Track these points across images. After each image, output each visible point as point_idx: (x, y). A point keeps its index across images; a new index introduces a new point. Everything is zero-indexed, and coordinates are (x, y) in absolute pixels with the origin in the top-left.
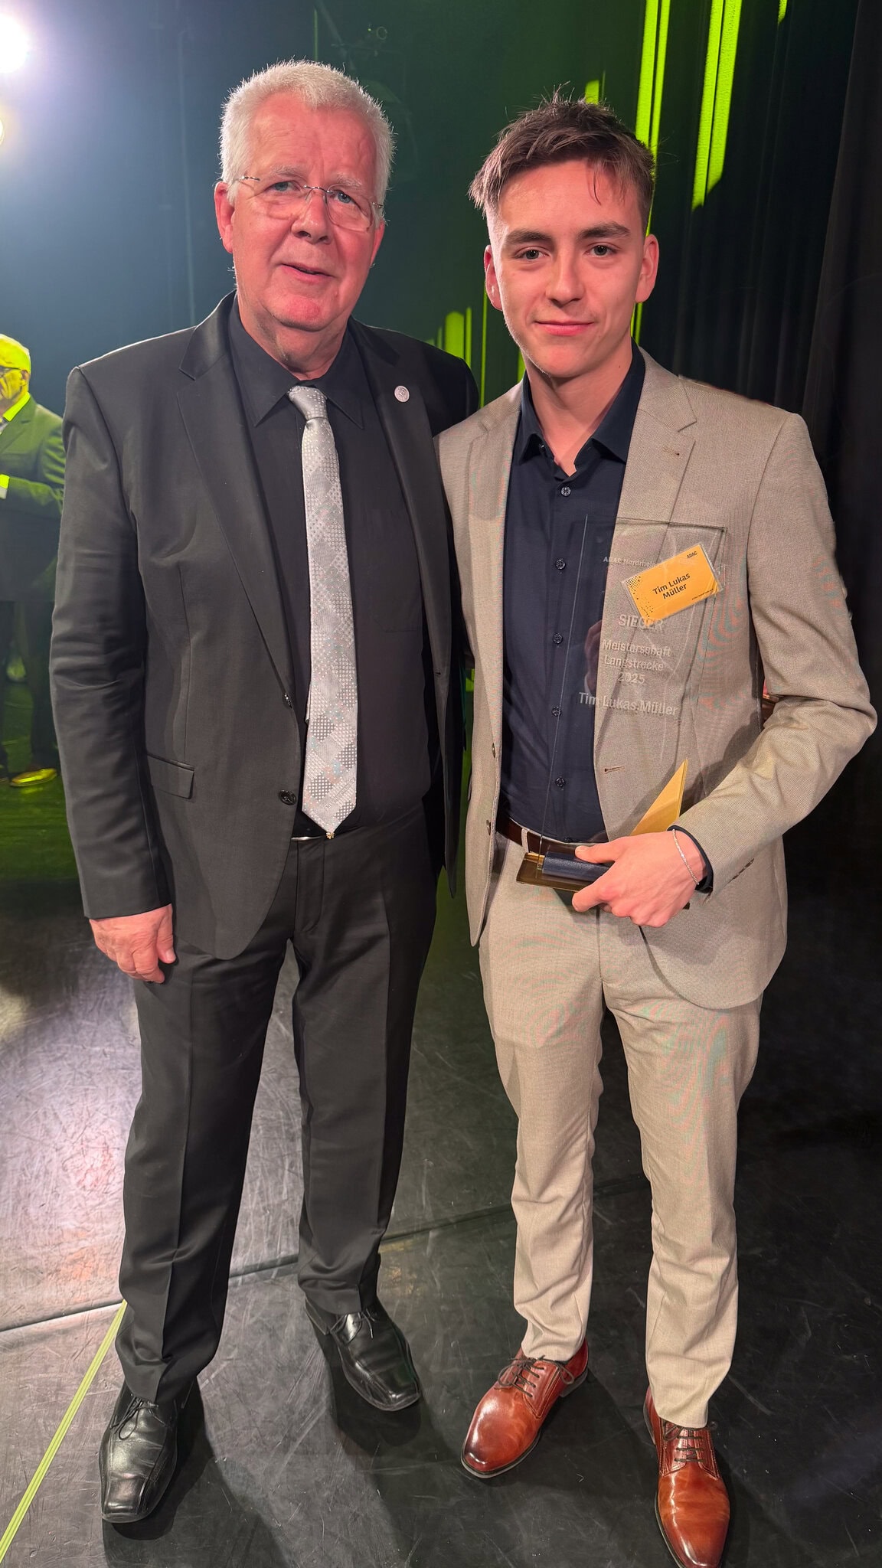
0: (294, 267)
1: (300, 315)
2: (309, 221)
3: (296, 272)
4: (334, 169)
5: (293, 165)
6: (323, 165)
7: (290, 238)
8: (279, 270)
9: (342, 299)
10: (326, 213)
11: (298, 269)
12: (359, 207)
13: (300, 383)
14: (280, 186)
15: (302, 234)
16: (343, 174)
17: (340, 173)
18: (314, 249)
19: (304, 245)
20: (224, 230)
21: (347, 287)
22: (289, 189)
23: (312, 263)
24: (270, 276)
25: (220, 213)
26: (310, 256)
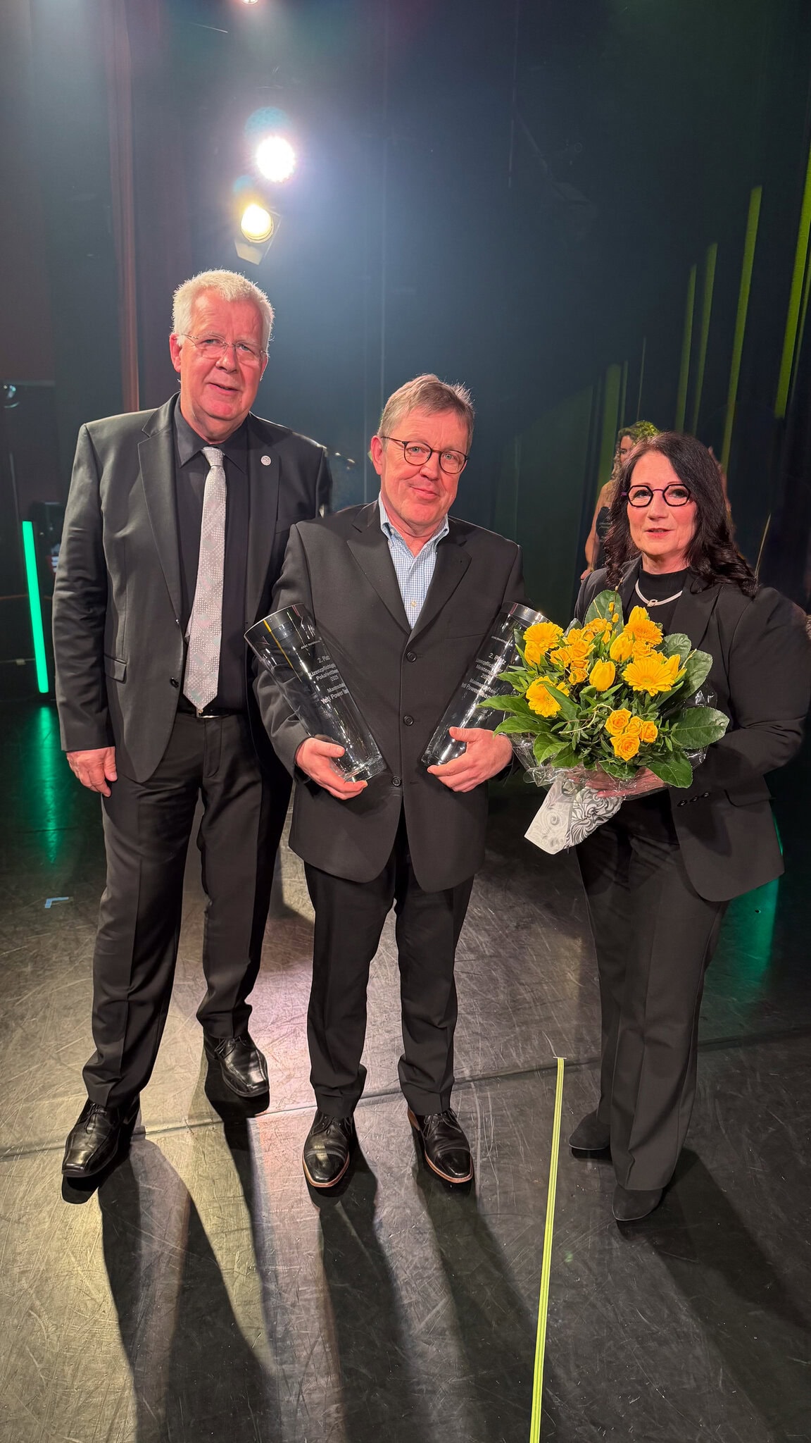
0: (217, 385)
1: (220, 413)
2: (225, 361)
3: (218, 388)
4: (239, 334)
5: (217, 332)
6: (233, 332)
7: (215, 369)
8: (208, 386)
9: (243, 406)
10: (235, 357)
11: (219, 386)
12: (254, 353)
13: (209, 446)
14: (209, 341)
15: (221, 368)
16: (244, 337)
17: (242, 336)
18: (228, 376)
19: (222, 373)
20: (175, 359)
21: (246, 397)
22: (214, 342)
23: (228, 384)
24: (203, 390)
25: (173, 350)
26: (226, 380)
